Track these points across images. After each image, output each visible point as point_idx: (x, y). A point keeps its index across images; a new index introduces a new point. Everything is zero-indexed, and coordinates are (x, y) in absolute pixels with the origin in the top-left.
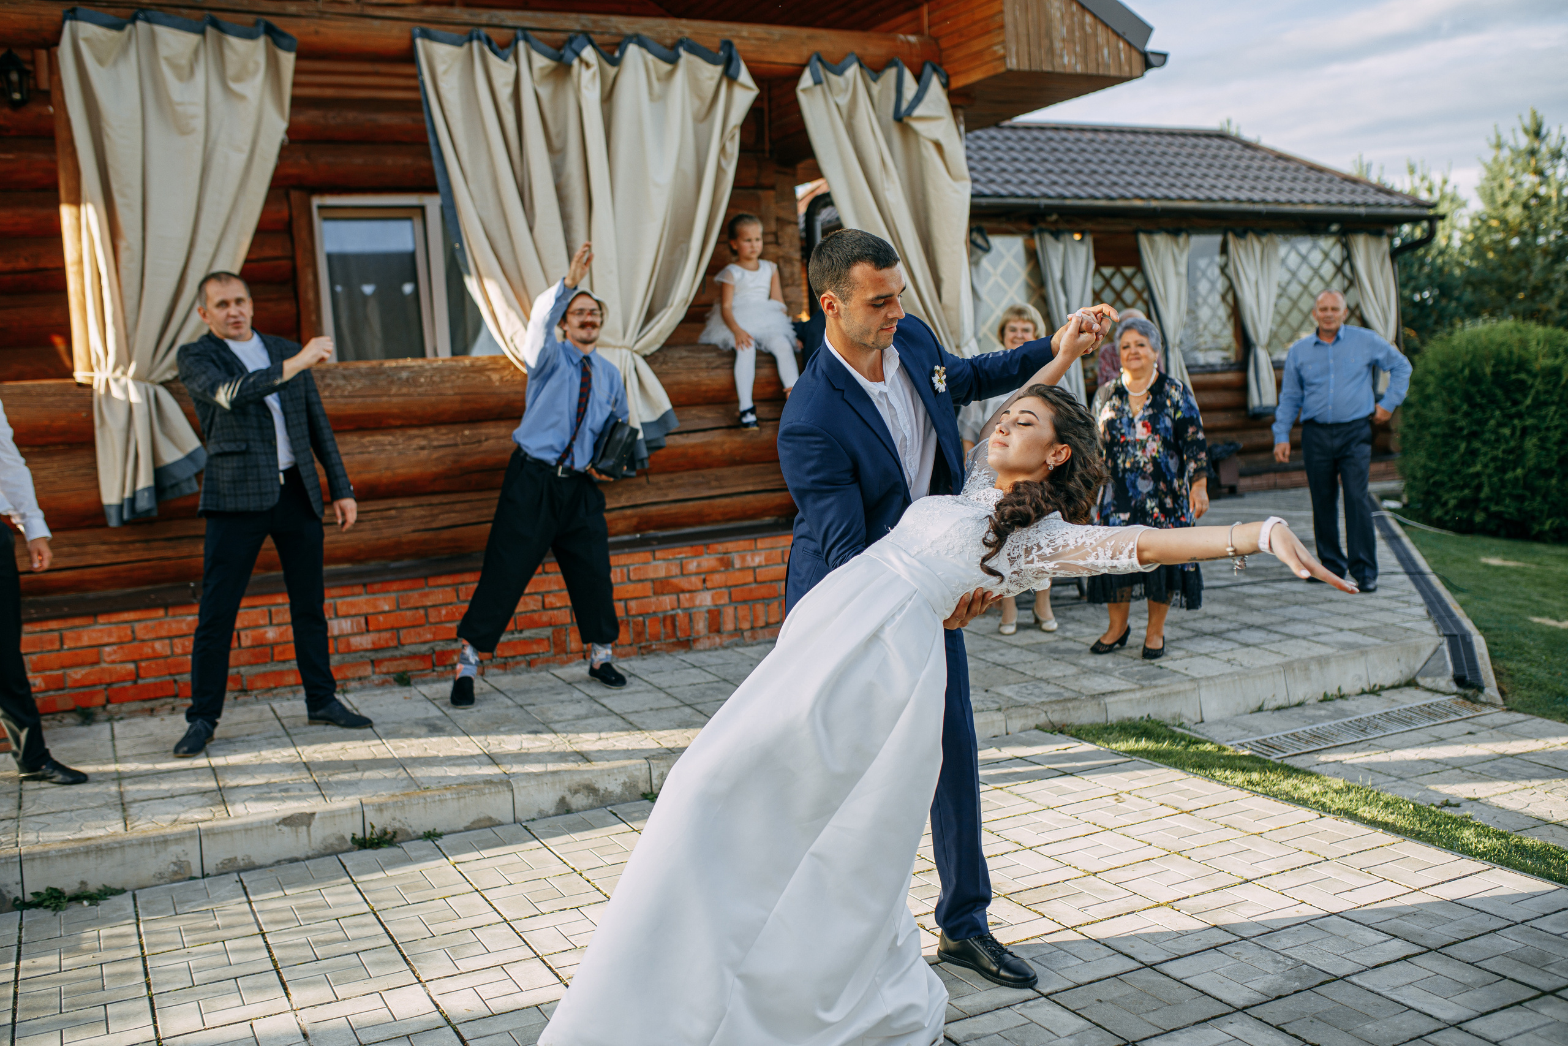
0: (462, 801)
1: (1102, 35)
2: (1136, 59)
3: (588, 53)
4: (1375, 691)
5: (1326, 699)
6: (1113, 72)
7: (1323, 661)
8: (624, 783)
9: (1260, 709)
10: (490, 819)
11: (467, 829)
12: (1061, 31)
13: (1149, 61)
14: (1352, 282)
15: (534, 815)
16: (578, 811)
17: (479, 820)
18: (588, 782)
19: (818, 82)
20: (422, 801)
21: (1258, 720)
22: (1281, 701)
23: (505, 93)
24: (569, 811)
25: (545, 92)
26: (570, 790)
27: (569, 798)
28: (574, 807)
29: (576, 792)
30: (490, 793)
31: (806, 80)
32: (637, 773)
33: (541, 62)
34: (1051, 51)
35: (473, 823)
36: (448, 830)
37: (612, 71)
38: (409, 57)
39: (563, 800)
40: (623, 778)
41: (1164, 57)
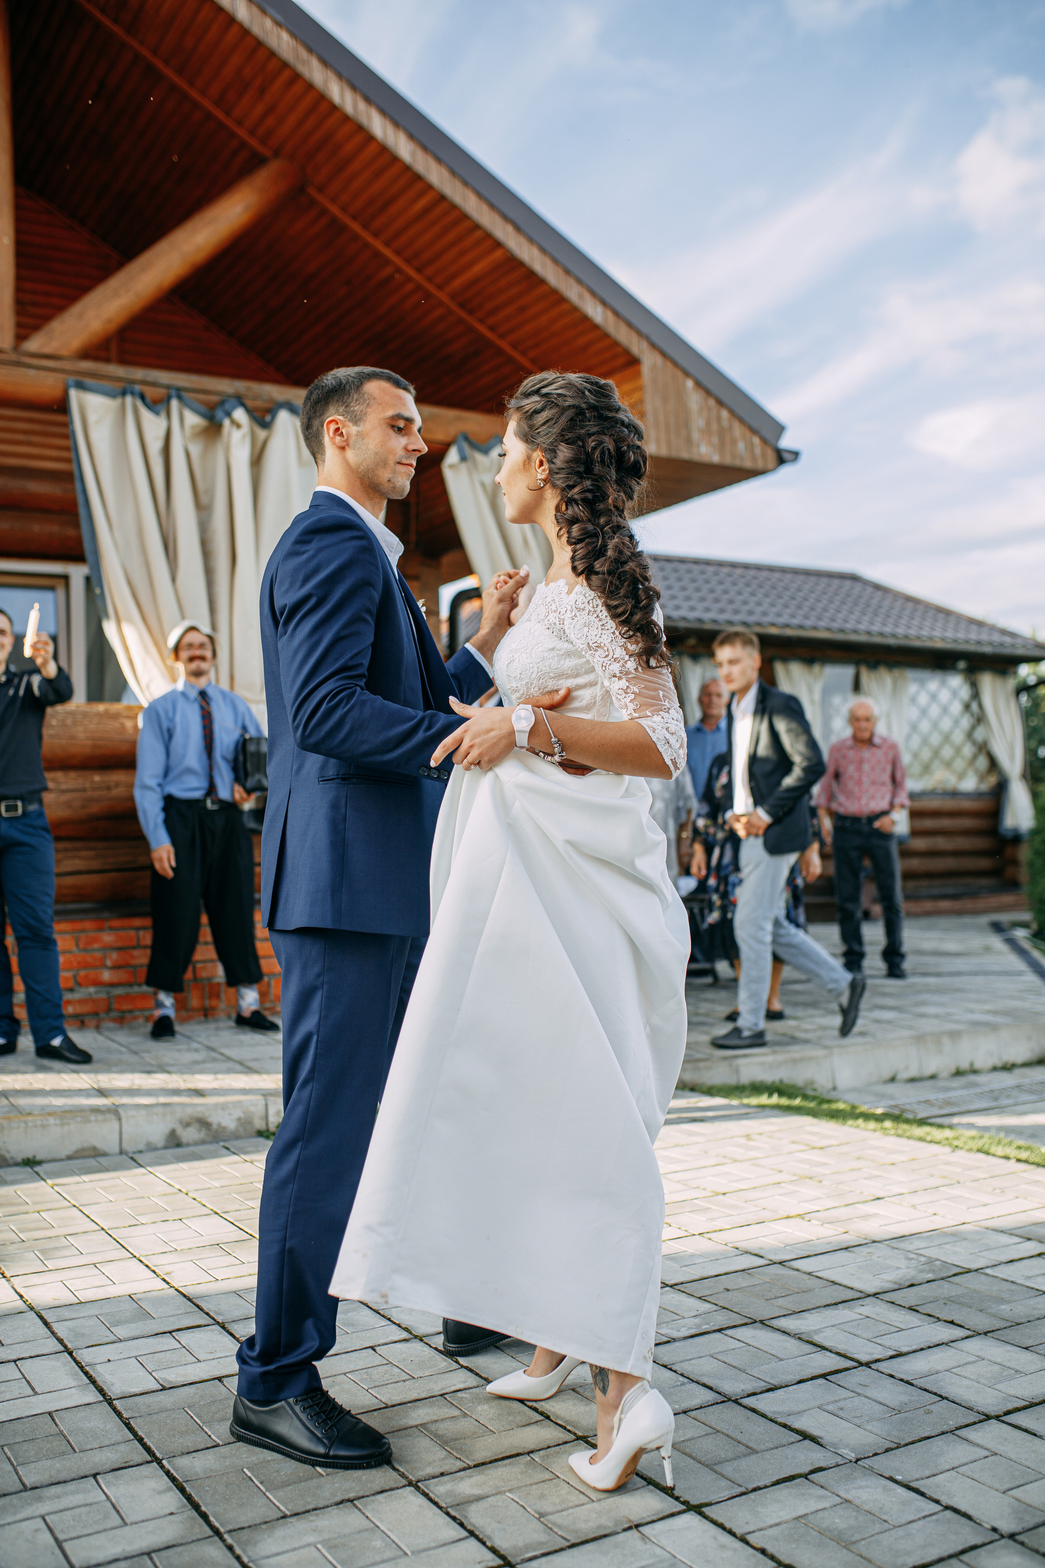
0: (66, 1128)
1: (738, 430)
2: (771, 456)
3: (240, 414)
4: (1008, 1068)
5: (958, 1073)
6: (748, 464)
7: (954, 1035)
8: (239, 1119)
9: (893, 1080)
10: (94, 1148)
11: (69, 1158)
12: (698, 422)
13: (782, 458)
14: (980, 719)
15: (141, 1147)
16: (188, 1145)
17: (83, 1149)
18: (200, 1115)
19: (463, 458)
20: (22, 1125)
21: (891, 1089)
22: (913, 1072)
23: (155, 446)
24: (179, 1145)
25: (195, 450)
26: (181, 1122)
27: (180, 1131)
28: (184, 1140)
29: (187, 1125)
30: (96, 1121)
31: (452, 456)
32: (253, 1109)
33: (193, 420)
34: (689, 441)
35: (77, 1152)
36: (49, 1157)
37: (262, 434)
38: (62, 407)
39: (173, 1133)
40: (238, 1113)
41: (796, 455)
